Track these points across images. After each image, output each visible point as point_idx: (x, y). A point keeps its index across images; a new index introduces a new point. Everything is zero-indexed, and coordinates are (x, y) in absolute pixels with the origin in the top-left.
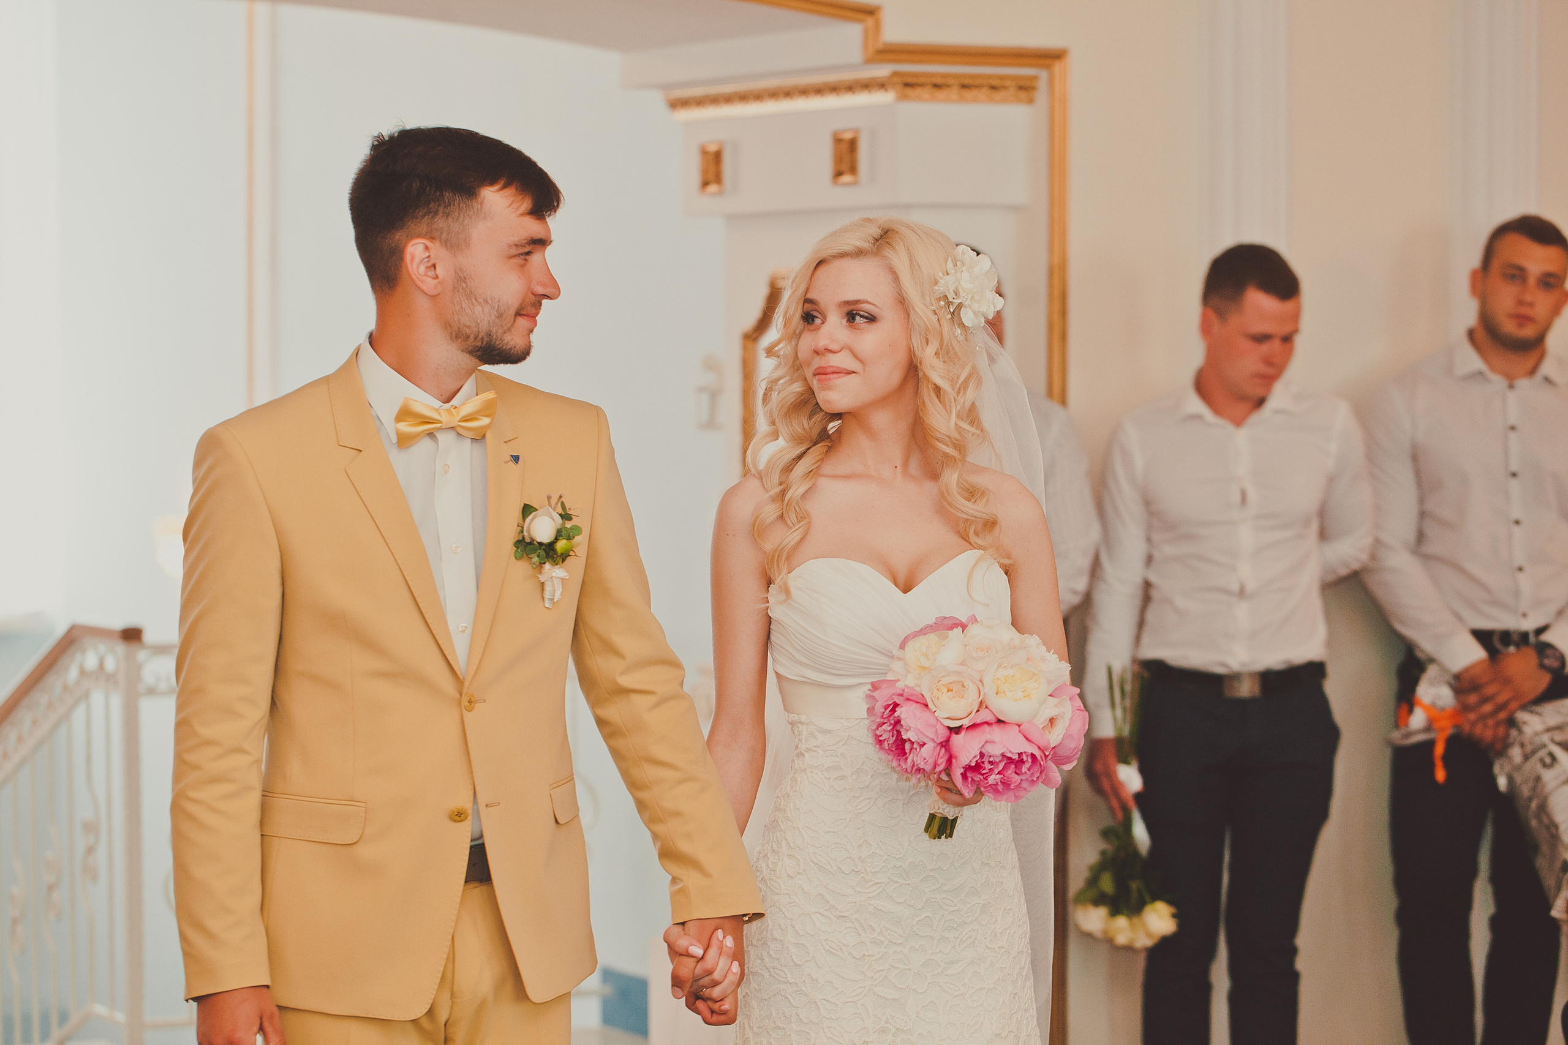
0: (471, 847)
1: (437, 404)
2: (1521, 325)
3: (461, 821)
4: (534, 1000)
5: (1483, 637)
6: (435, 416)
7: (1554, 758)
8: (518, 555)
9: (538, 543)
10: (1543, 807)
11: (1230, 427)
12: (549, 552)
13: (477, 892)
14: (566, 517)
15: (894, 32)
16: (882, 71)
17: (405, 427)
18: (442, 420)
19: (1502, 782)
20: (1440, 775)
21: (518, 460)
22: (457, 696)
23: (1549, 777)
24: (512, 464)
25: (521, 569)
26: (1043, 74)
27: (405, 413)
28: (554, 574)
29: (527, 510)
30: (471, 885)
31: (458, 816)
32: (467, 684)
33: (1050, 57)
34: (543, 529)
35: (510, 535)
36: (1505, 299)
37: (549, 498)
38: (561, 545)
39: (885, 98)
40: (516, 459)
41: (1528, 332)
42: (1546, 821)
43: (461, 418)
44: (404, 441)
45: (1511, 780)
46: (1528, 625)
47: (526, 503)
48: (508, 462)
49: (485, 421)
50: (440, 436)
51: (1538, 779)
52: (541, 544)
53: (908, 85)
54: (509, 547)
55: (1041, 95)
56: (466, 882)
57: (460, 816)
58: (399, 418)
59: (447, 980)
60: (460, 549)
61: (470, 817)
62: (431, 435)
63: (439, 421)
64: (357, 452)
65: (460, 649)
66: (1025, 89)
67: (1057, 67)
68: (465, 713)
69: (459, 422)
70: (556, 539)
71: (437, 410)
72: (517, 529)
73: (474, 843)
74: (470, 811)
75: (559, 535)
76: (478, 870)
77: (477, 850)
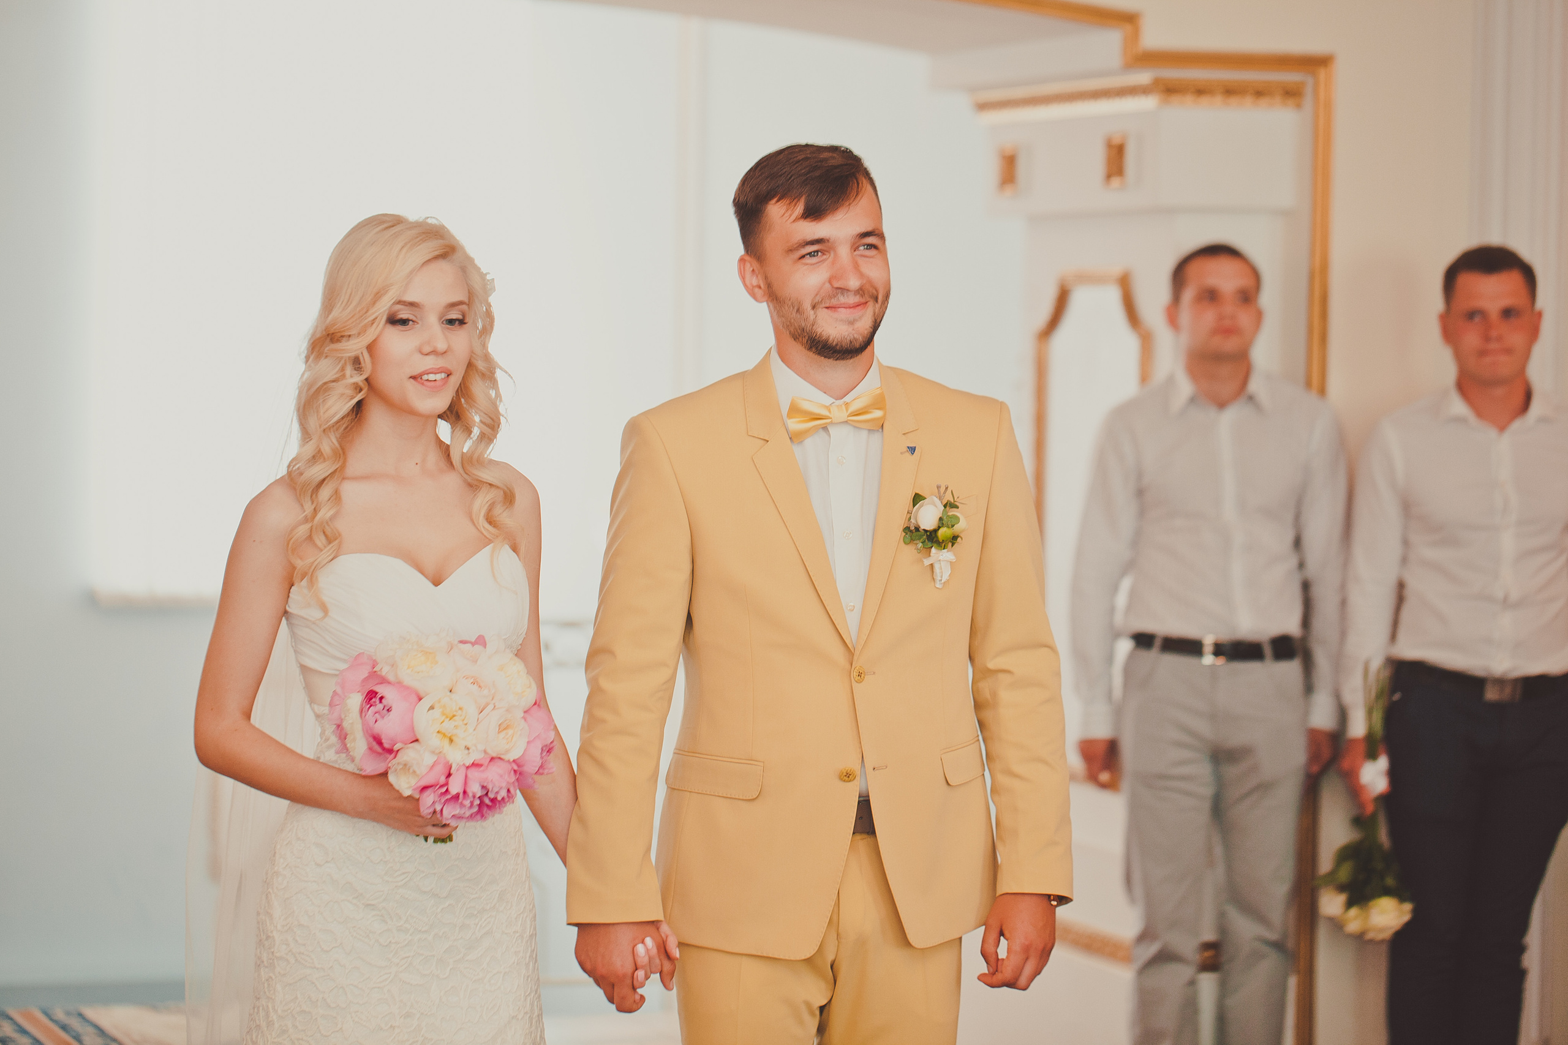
0: (859, 802)
1: (829, 401)
3: (850, 781)
4: (916, 946)
6: (824, 412)
8: (908, 540)
9: (924, 530)
11: (1492, 433)
13: (863, 842)
14: (951, 506)
15: (1153, 38)
16: (1144, 77)
17: (795, 424)
18: (831, 416)
21: (914, 452)
22: (848, 666)
24: (908, 455)
25: (910, 552)
26: (1309, 80)
27: (795, 410)
28: (941, 558)
29: (917, 499)
30: (858, 837)
31: (847, 776)
32: (857, 653)
33: (1316, 63)
34: (928, 517)
35: (900, 523)
37: (938, 487)
38: (943, 533)
39: (1148, 103)
40: (912, 450)
43: (850, 414)
44: (796, 437)
47: (917, 492)
48: (905, 452)
49: (878, 414)
50: (831, 429)
52: (926, 531)
53: (1169, 90)
54: (898, 533)
55: (1308, 101)
56: (854, 833)
57: (848, 777)
58: (792, 417)
59: (834, 923)
60: (851, 535)
61: (858, 778)
62: (825, 428)
63: (828, 416)
64: (762, 442)
65: (851, 624)
66: (1292, 94)
67: (1322, 73)
68: (854, 684)
69: (848, 417)
70: (939, 527)
71: (828, 408)
72: (905, 515)
73: (861, 799)
74: (858, 773)
75: (941, 523)
76: (865, 823)
77: (864, 805)
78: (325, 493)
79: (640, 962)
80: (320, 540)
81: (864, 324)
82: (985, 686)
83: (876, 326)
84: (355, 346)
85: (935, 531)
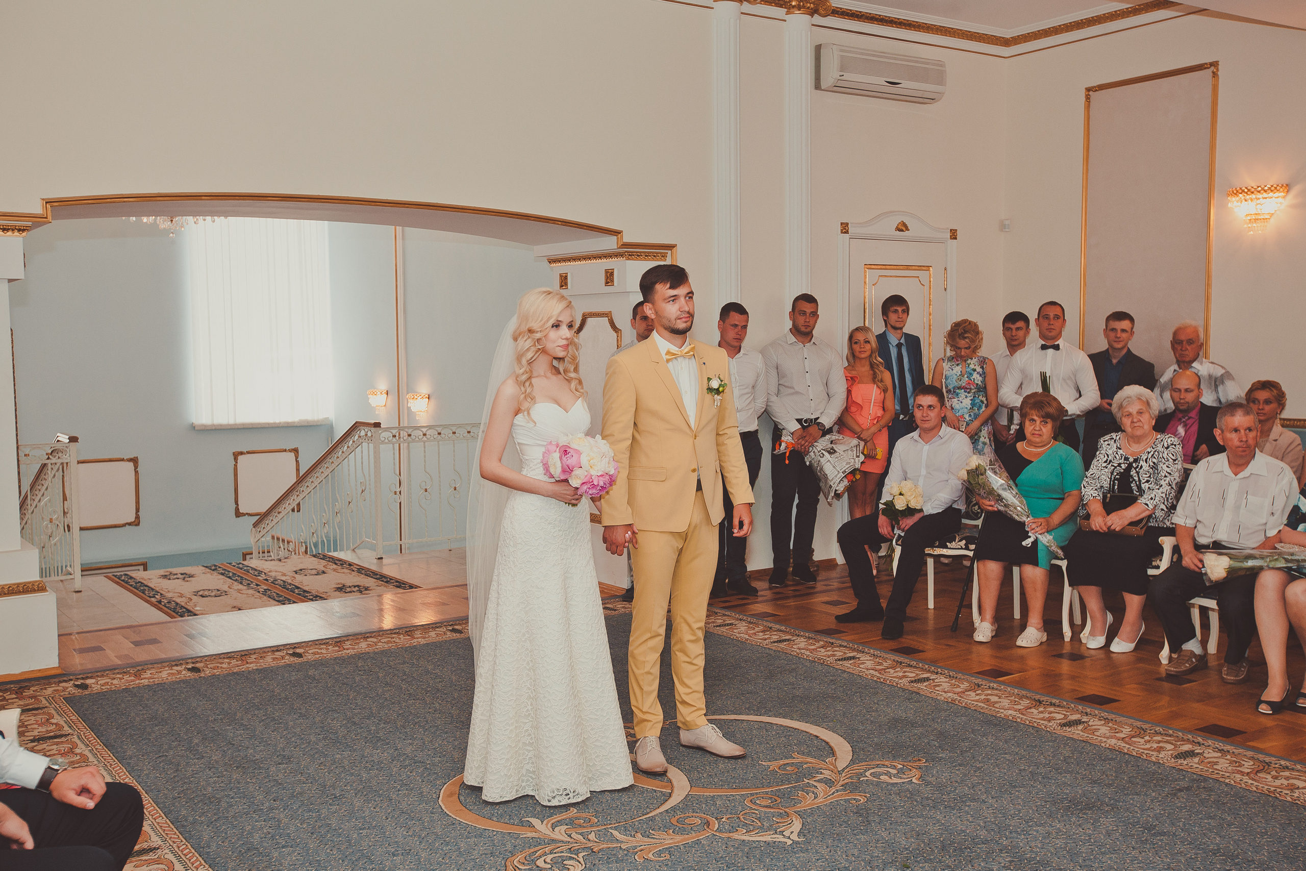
0: (697, 480)
1: (677, 349)
2: (806, 328)
5: (799, 421)
6: (677, 353)
7: (823, 455)
8: (707, 393)
9: (714, 389)
10: (821, 469)
12: (717, 392)
14: (722, 381)
15: (627, 239)
17: (668, 357)
19: (808, 463)
20: (787, 462)
22: (691, 434)
23: (822, 460)
24: (702, 366)
25: (709, 397)
26: (669, 252)
27: (668, 353)
28: (717, 398)
29: (709, 379)
31: (694, 471)
32: (694, 431)
33: (671, 247)
34: (715, 384)
35: (706, 387)
36: (801, 320)
37: (716, 375)
38: (721, 389)
39: (622, 259)
40: (704, 363)
41: (808, 330)
42: (823, 473)
44: (668, 361)
45: (810, 462)
46: (813, 417)
47: (709, 377)
49: (692, 353)
50: (679, 358)
51: (819, 461)
53: (630, 255)
54: (705, 390)
56: (697, 491)
58: (666, 355)
61: (698, 471)
62: (675, 358)
64: (658, 364)
65: (691, 420)
66: (664, 256)
67: (673, 250)
68: (694, 441)
69: (683, 354)
71: (677, 351)
72: (707, 385)
74: (697, 469)
75: (720, 385)
76: (699, 488)
77: (699, 482)
78: (527, 384)
79: (627, 540)
80: (529, 400)
81: (689, 323)
82: (721, 439)
83: (692, 325)
84: (538, 335)
85: (719, 388)
